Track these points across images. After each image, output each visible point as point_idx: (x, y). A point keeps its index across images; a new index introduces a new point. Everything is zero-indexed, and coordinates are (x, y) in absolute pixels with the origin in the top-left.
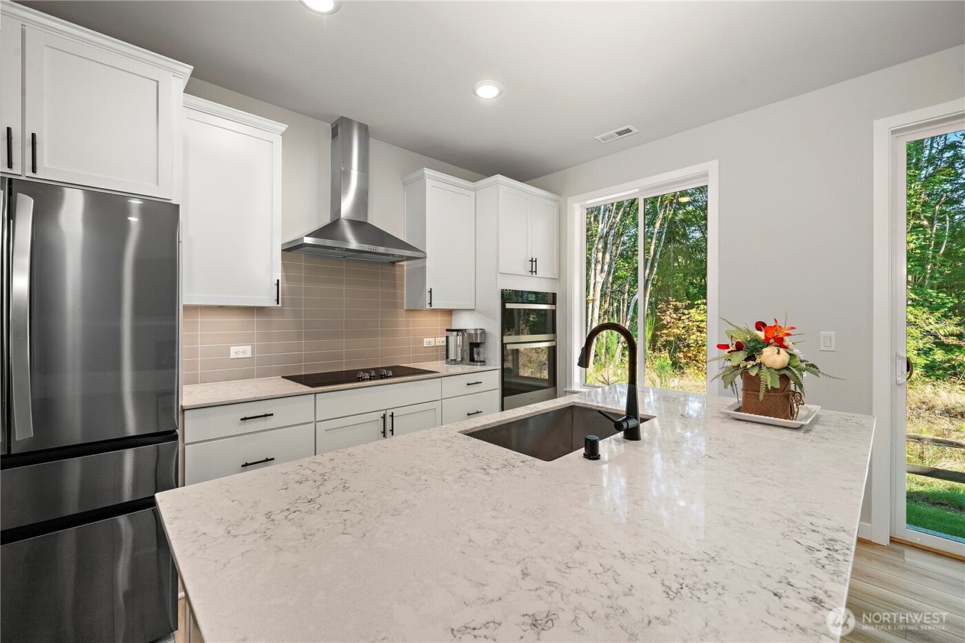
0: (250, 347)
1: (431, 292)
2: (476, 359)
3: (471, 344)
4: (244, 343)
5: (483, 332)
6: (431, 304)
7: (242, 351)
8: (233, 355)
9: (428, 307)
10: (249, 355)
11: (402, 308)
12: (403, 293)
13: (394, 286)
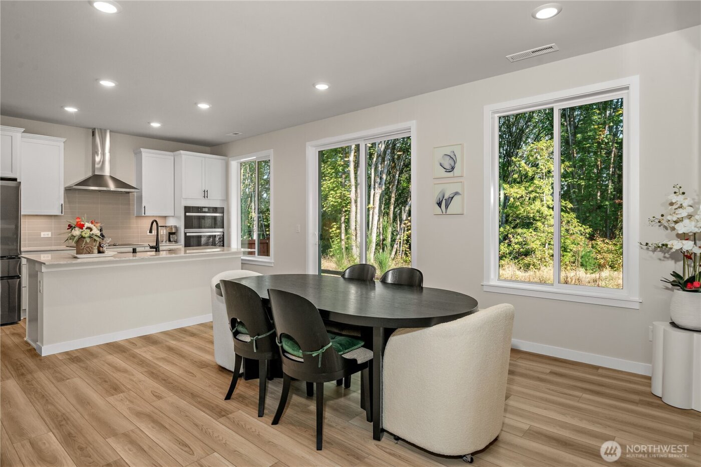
0: (50, 233)
1: (145, 207)
2: (171, 240)
3: (169, 233)
4: (48, 231)
5: (176, 227)
6: (145, 213)
7: (46, 234)
8: (42, 236)
9: (143, 215)
10: (50, 236)
11: (134, 215)
12: (134, 208)
13: (129, 204)
